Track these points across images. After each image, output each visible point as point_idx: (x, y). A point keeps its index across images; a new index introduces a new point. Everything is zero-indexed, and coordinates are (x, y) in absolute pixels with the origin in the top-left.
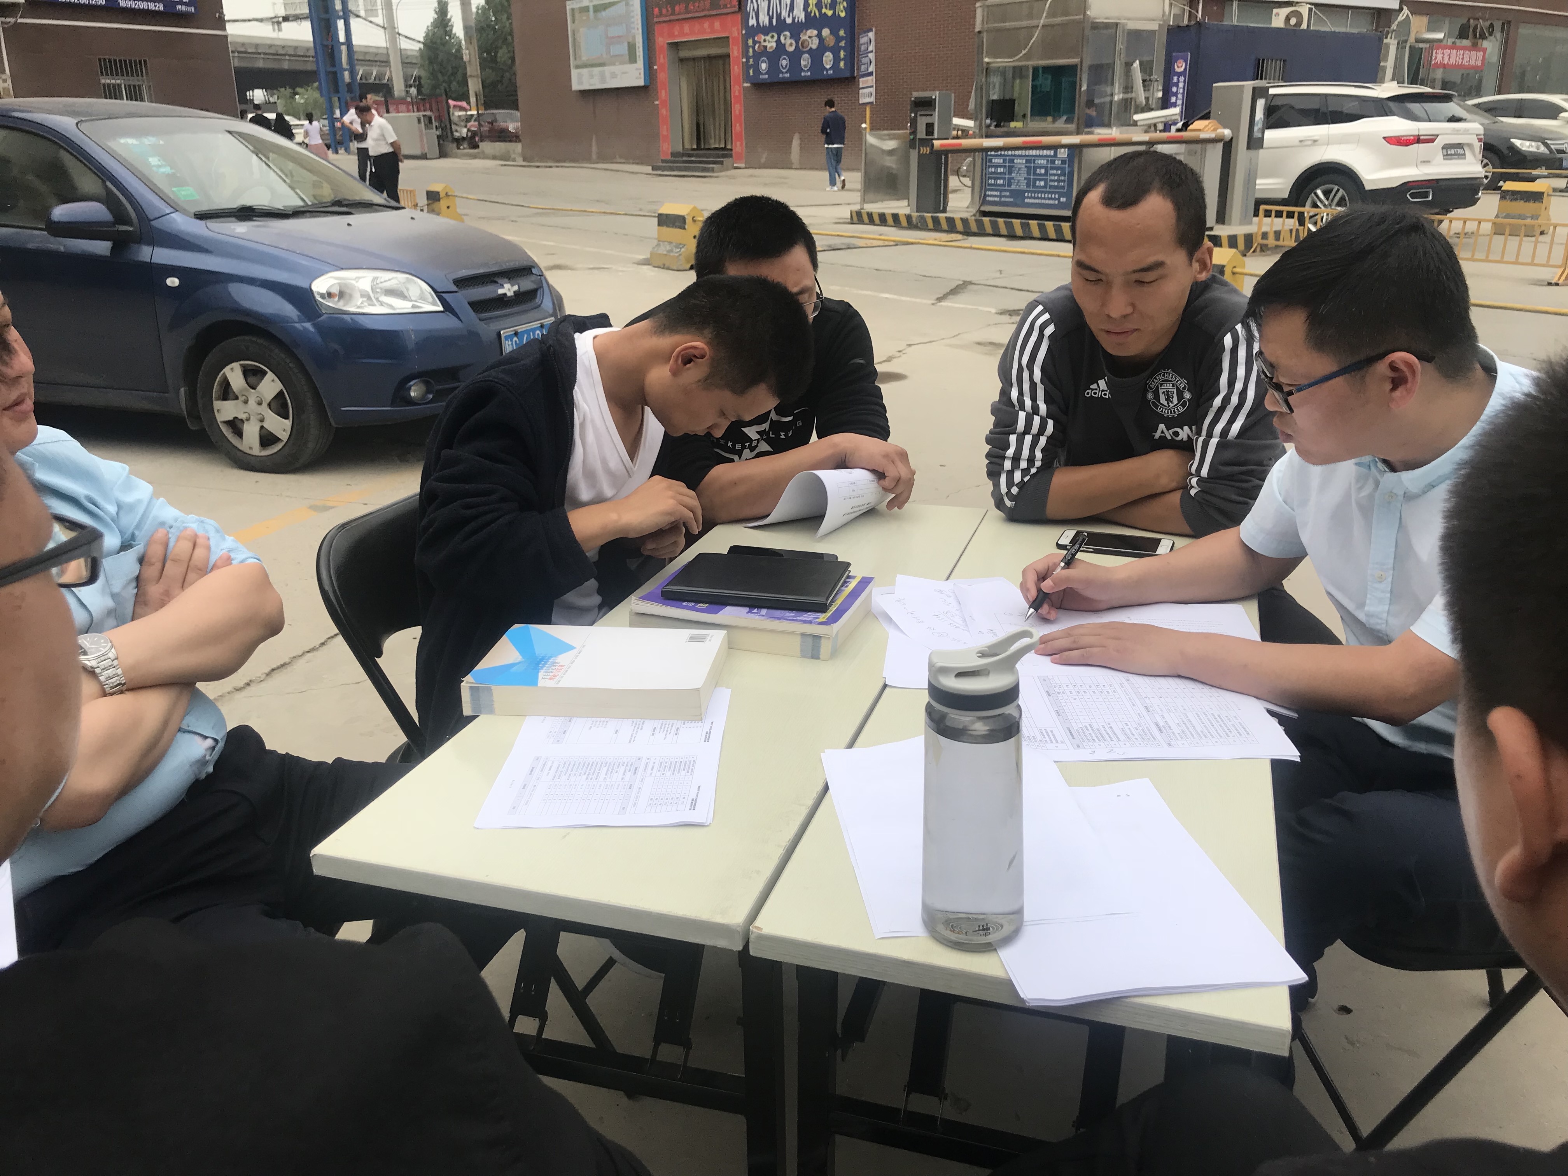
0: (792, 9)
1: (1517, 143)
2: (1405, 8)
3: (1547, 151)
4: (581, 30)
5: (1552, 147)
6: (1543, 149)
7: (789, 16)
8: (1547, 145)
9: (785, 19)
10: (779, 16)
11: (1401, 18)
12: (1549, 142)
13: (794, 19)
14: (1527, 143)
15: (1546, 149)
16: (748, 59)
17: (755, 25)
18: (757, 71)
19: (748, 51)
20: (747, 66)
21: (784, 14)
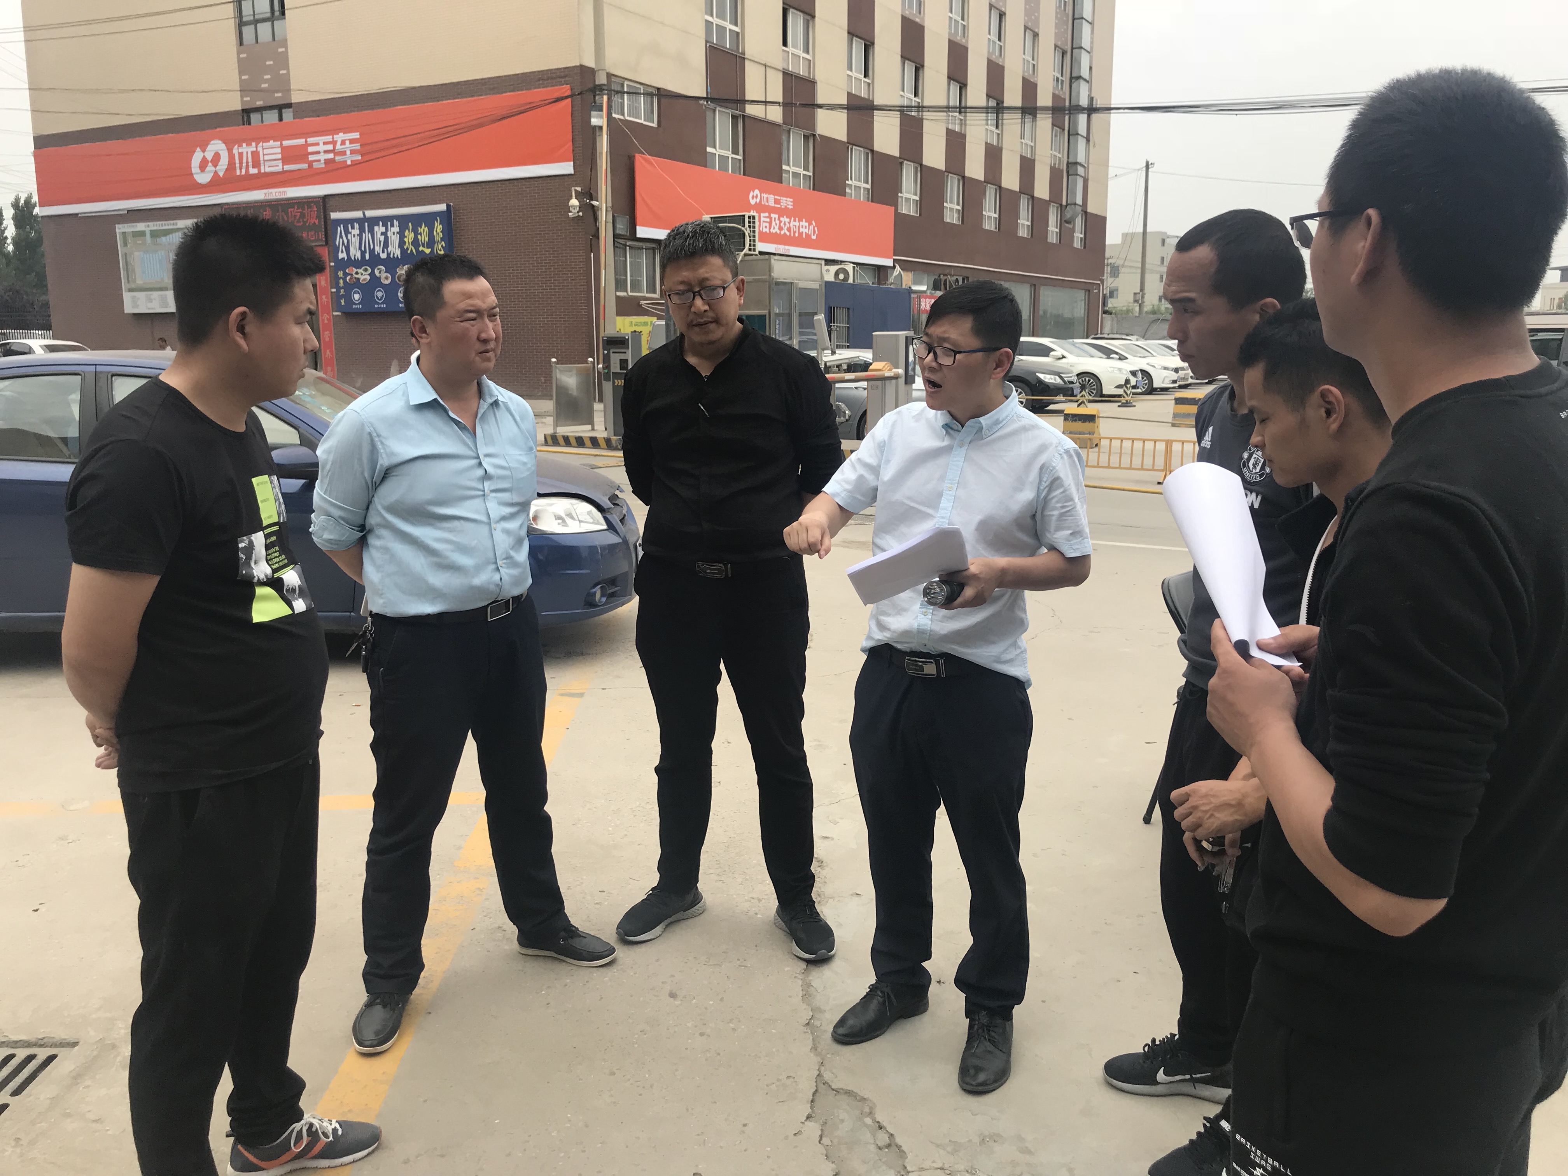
0: (386, 245)
1: (1041, 376)
2: (897, 266)
3: (1062, 382)
4: (136, 254)
5: (1066, 379)
6: (1059, 381)
7: (383, 252)
8: (1061, 378)
9: (379, 254)
10: (372, 251)
11: (896, 273)
12: (1063, 375)
13: (388, 255)
14: (1048, 376)
15: (1061, 381)
16: (339, 289)
17: (346, 258)
18: (349, 300)
19: (338, 283)
20: (337, 297)
21: (378, 249)
